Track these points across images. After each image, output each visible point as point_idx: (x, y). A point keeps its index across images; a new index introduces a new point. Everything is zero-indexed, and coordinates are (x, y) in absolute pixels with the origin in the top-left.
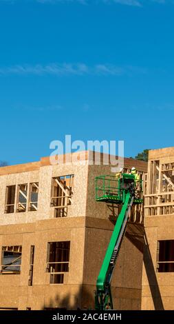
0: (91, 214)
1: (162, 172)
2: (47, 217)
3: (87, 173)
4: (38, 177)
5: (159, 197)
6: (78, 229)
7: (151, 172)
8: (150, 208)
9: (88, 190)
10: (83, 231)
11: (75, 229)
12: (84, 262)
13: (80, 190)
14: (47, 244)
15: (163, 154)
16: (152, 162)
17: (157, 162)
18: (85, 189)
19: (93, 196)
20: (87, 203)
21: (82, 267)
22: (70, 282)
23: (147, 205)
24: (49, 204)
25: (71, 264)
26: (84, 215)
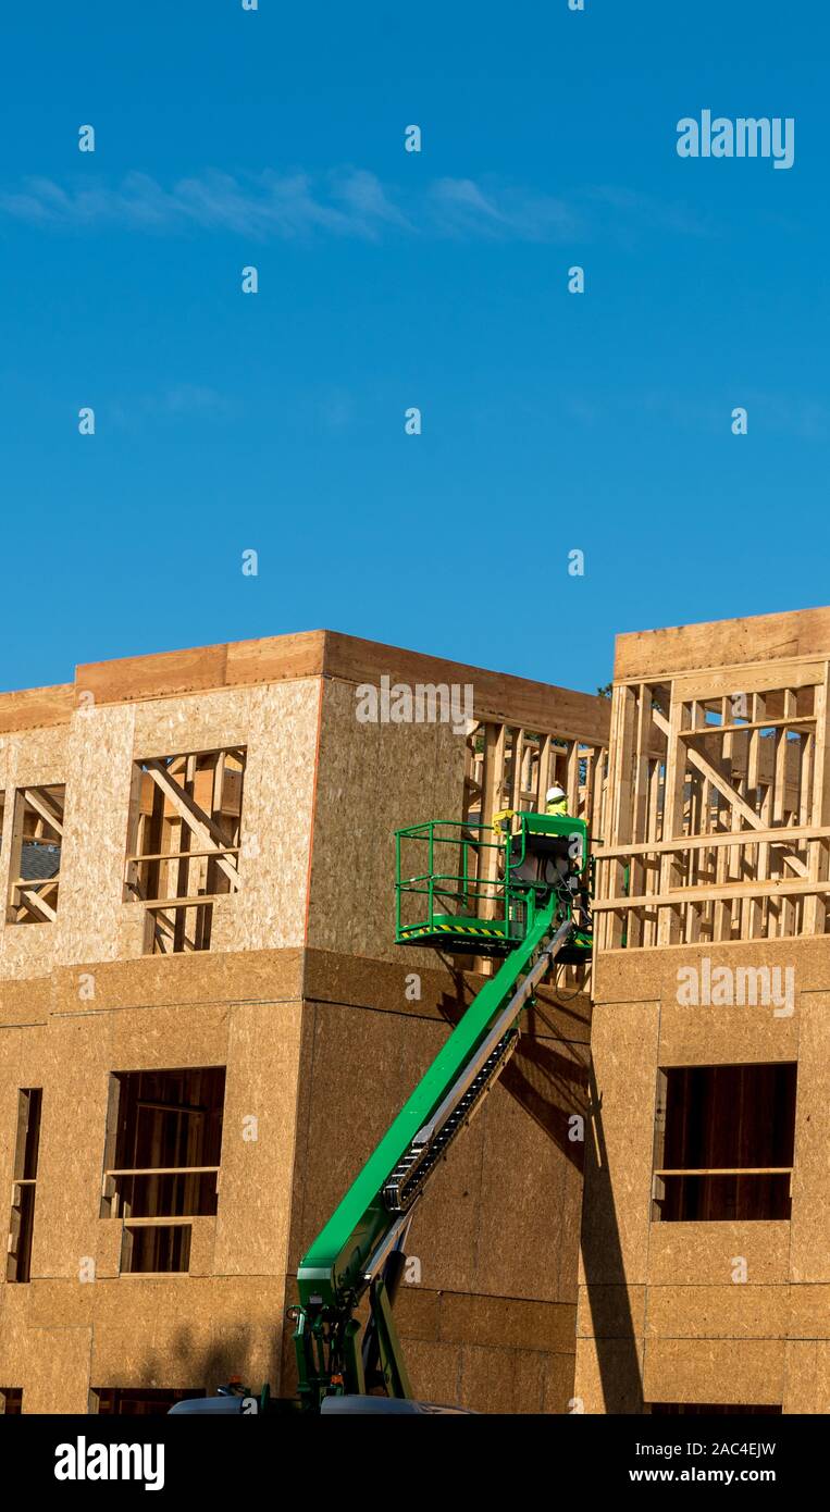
0: (329, 938)
1: (683, 738)
2: (108, 953)
3: (313, 742)
4: (58, 761)
5: (667, 860)
6: (264, 1010)
7: (630, 736)
8: (619, 912)
9: (318, 824)
10: (291, 1017)
11: (249, 1009)
12: (297, 1167)
13: (279, 822)
14: (105, 1079)
15: (688, 651)
16: (634, 689)
17: (659, 695)
18: (305, 818)
19: (338, 850)
20: (312, 883)
21: (286, 1194)
22: (225, 1264)
23: (605, 897)
24: (118, 889)
25: (227, 1178)
26: (298, 940)
